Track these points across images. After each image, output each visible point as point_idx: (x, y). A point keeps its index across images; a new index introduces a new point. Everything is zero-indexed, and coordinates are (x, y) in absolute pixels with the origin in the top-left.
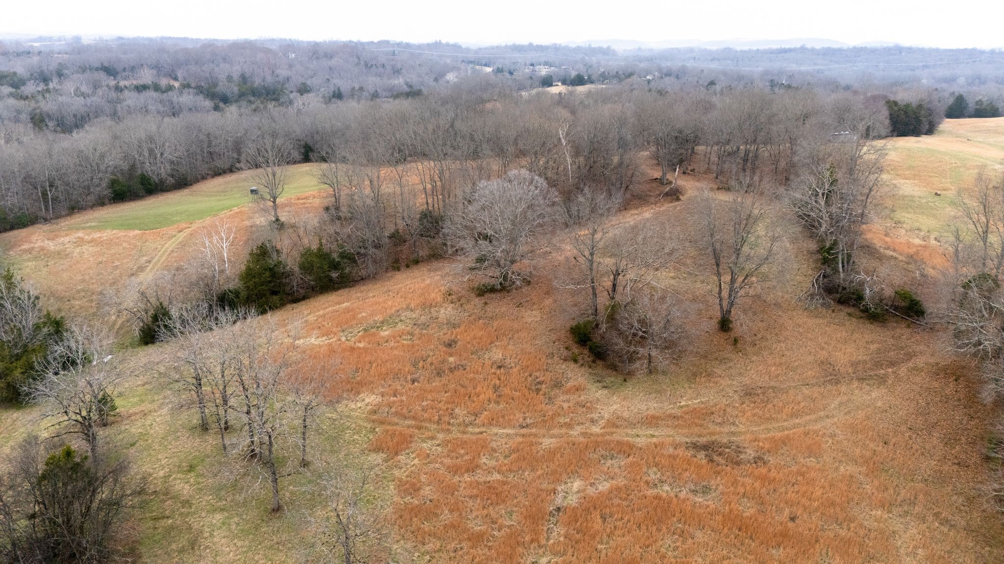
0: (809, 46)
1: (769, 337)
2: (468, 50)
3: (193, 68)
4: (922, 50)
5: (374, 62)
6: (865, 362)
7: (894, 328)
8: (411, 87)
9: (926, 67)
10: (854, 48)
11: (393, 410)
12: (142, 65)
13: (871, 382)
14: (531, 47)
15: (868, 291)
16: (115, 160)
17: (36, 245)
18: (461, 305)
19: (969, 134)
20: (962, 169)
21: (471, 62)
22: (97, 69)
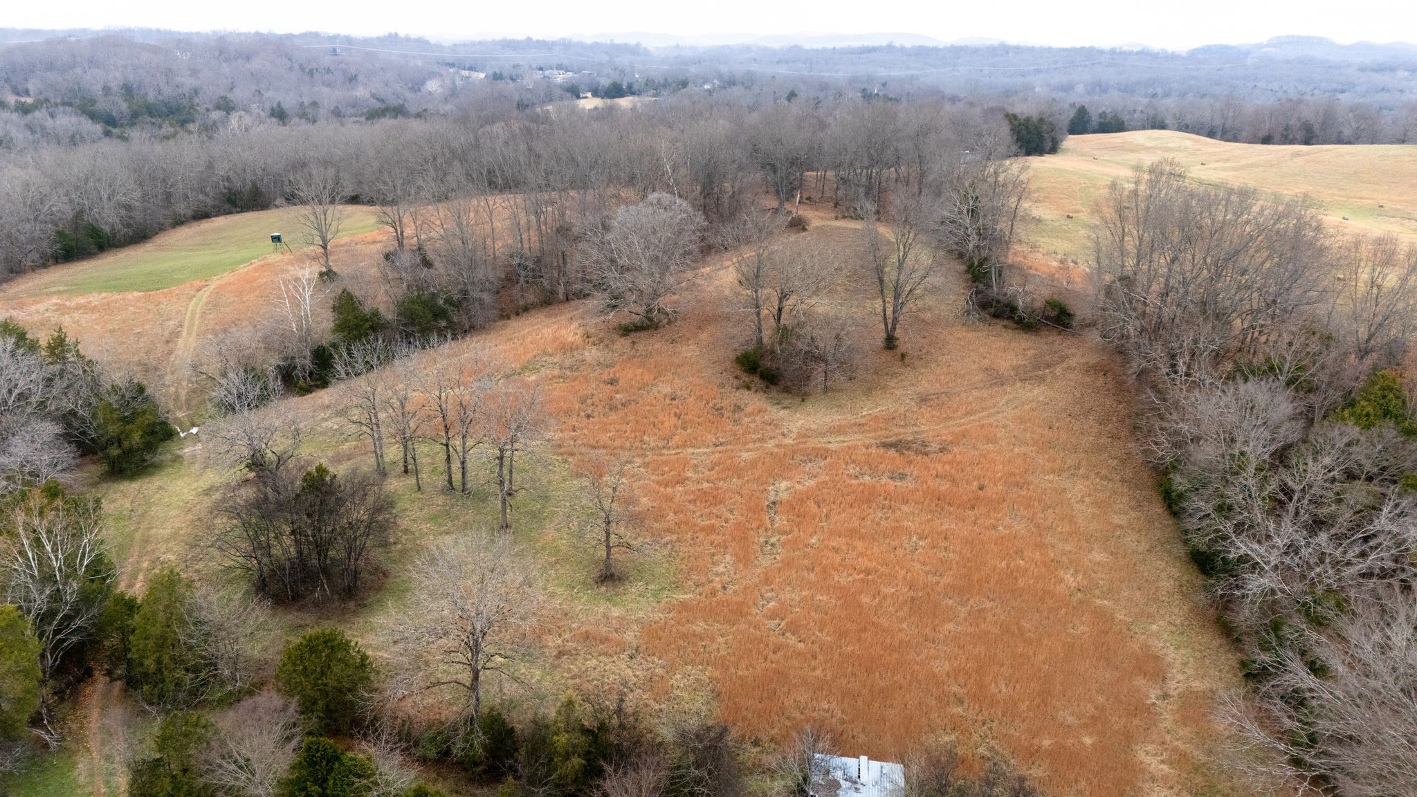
0: (897, 44)
1: (933, 351)
2: (439, 47)
3: (52, 76)
4: (1031, 50)
5: (314, 65)
6: (1025, 366)
7: (1046, 336)
8: (383, 101)
9: (1038, 71)
10: (952, 46)
11: (579, 442)
13: (1033, 382)
14: (529, 43)
15: (1020, 303)
16: (60, 207)
18: (607, 346)
19: (1095, 152)
20: (1091, 190)
21: (452, 65)
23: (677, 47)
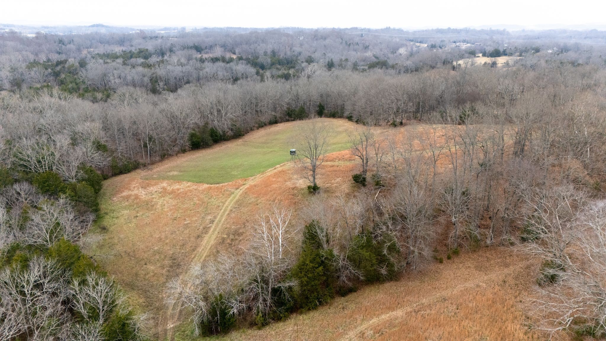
2: (407, 33)
3: (245, 47)
5: (351, 42)
8: (377, 58)
12: (216, 45)
14: (449, 30)
16: (194, 120)
17: (133, 193)
21: (412, 41)
22: (191, 48)
23: (523, 31)
